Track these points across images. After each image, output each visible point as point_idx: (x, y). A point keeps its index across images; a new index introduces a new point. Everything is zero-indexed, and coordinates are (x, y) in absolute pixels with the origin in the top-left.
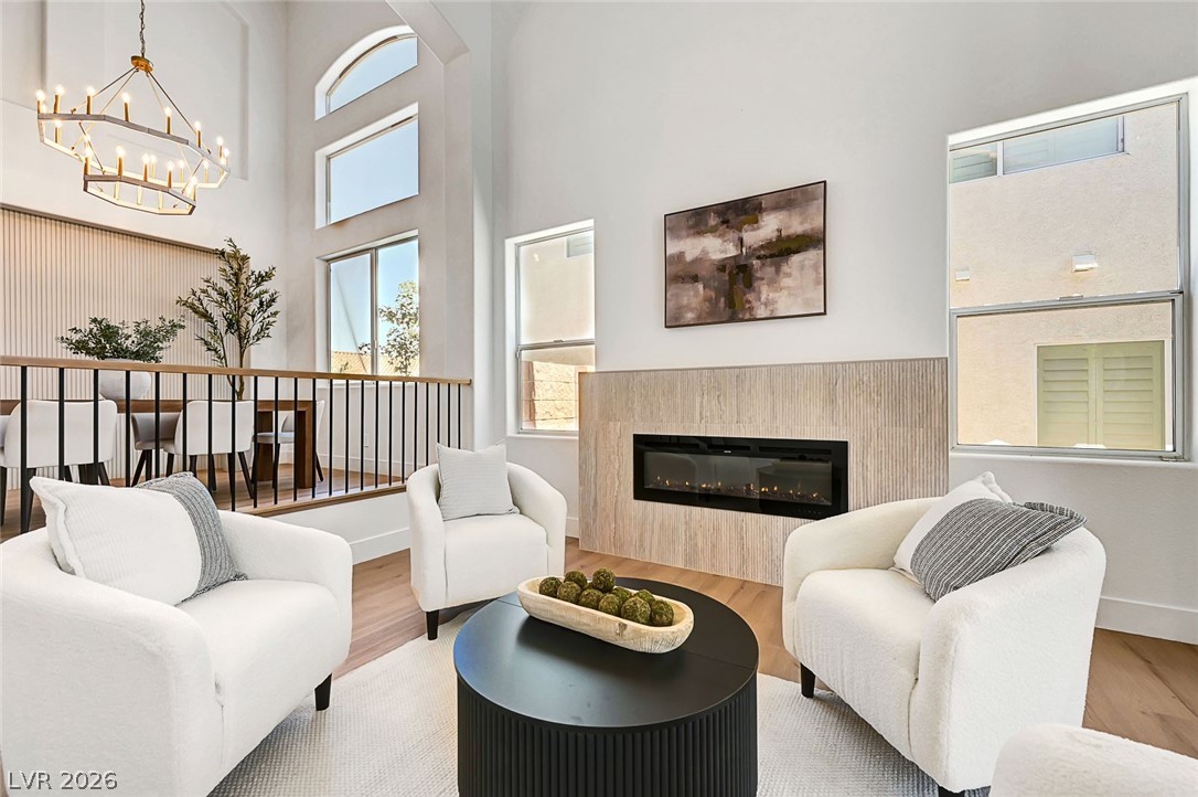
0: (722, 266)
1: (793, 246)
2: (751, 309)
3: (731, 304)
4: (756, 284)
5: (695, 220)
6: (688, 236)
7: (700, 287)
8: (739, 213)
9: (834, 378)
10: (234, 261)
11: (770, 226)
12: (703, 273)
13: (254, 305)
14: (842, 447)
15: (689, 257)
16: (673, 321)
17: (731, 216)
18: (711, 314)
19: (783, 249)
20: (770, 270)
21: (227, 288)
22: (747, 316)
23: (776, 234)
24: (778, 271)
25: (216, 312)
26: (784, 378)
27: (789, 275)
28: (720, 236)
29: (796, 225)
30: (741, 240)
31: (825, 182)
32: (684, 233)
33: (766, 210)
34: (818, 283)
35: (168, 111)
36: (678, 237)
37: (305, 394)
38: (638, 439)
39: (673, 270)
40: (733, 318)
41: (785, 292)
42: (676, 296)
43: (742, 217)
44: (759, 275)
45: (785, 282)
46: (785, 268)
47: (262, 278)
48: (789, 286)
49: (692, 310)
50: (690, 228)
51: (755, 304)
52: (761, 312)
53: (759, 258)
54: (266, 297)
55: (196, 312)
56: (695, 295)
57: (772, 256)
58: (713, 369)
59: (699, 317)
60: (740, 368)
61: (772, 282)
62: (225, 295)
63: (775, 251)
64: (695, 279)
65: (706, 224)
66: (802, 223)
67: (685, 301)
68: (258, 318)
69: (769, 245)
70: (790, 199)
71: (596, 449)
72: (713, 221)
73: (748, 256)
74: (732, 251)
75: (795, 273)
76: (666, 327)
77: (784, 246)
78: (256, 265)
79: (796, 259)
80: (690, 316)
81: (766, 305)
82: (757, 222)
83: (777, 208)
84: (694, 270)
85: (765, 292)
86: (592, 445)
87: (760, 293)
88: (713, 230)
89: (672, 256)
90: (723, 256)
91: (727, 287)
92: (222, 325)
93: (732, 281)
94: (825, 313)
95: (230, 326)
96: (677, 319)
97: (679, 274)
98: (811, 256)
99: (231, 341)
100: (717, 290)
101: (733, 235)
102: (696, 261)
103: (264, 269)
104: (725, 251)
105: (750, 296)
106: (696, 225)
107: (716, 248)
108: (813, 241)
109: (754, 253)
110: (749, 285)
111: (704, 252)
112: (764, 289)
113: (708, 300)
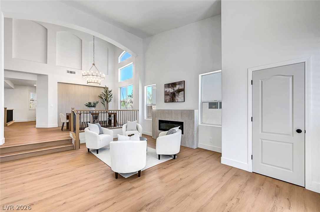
0: (172, 93)
3: (173, 99)
4: (176, 96)
8: (173, 85)
9: (182, 112)
10: (106, 89)
11: (177, 87)
13: (109, 96)
14: (183, 123)
15: (167, 91)
16: (166, 102)
18: (170, 101)
19: (179, 91)
21: (105, 93)
24: (178, 94)
25: (103, 98)
26: (177, 112)
28: (171, 88)
29: (181, 87)
31: (184, 81)
32: (167, 87)
34: (183, 97)
35: (97, 72)
36: (166, 88)
37: (115, 112)
38: (159, 121)
39: (166, 93)
40: (173, 102)
44: (176, 95)
45: (179, 96)
46: (179, 94)
47: (110, 92)
48: (179, 98)
50: (168, 87)
52: (176, 101)
54: (111, 95)
55: (101, 97)
56: (168, 98)
58: (168, 110)
60: (172, 110)
61: (178, 96)
62: (104, 95)
64: (168, 95)
67: (167, 98)
68: (110, 98)
69: (177, 90)
70: (180, 83)
72: (171, 86)
74: (173, 91)
75: (180, 95)
78: (109, 90)
79: (181, 93)
80: (168, 101)
83: (178, 84)
86: (154, 122)
88: (170, 87)
89: (165, 91)
92: (104, 100)
93: (173, 96)
94: (184, 101)
95: (105, 100)
97: (166, 94)
98: (183, 92)
99: (106, 102)
101: (173, 88)
102: (169, 92)
103: (110, 90)
104: (172, 91)
105: (175, 98)
106: (168, 86)
107: (171, 90)
108: (183, 90)
109: (175, 91)
110: (175, 97)
111: (169, 91)
112: (177, 97)
113: (170, 98)
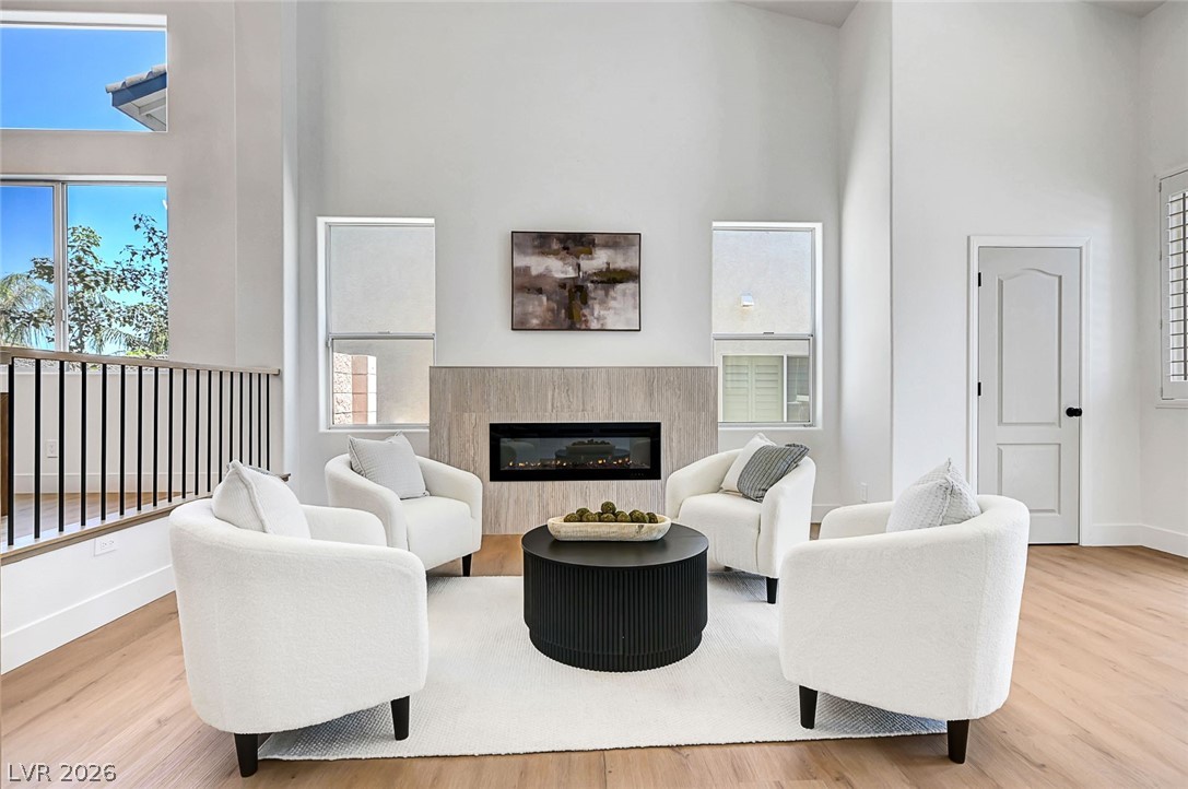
0: (563, 285)
1: (618, 278)
2: (586, 321)
3: (570, 315)
4: (590, 302)
5: (542, 242)
6: (533, 254)
7: (545, 299)
8: (576, 243)
9: (654, 378)
11: (600, 259)
12: (546, 287)
14: (657, 426)
15: (534, 272)
16: (519, 325)
17: (570, 244)
18: (554, 322)
19: (612, 278)
20: (601, 293)
22: (584, 327)
23: (605, 266)
24: (607, 295)
26: (620, 377)
27: (615, 299)
28: (561, 259)
29: (621, 262)
30: (579, 266)
31: (640, 234)
32: (530, 251)
33: (598, 245)
34: (635, 308)
36: (524, 253)
38: (495, 428)
39: (519, 281)
40: (572, 327)
41: (612, 311)
42: (522, 304)
43: (581, 248)
44: (592, 295)
45: (612, 303)
46: (612, 293)
48: (613, 308)
49: (536, 317)
50: (535, 247)
51: (589, 318)
52: (594, 325)
53: (592, 282)
56: (538, 306)
57: (602, 282)
58: (563, 368)
59: (543, 324)
60: (585, 368)
61: (603, 303)
63: (605, 279)
64: (540, 291)
65: (550, 247)
66: (624, 261)
67: (530, 309)
69: (600, 273)
70: (618, 241)
71: (449, 440)
72: (555, 246)
73: (584, 280)
74: (571, 273)
75: (619, 298)
76: (513, 329)
77: (612, 276)
79: (620, 287)
80: (535, 322)
81: (598, 319)
82: (591, 253)
83: (606, 246)
84: (539, 284)
85: (597, 310)
86: (445, 435)
87: (593, 309)
88: (555, 253)
89: (519, 269)
90: (563, 276)
91: (567, 301)
93: (571, 297)
94: (640, 330)
96: (522, 323)
97: (524, 285)
98: (630, 287)
100: (558, 303)
101: (571, 260)
102: (540, 276)
104: (565, 272)
105: (586, 312)
106: (541, 246)
107: (558, 268)
108: (632, 276)
109: (588, 277)
110: (585, 302)
111: (547, 270)
112: (597, 307)
113: (551, 310)
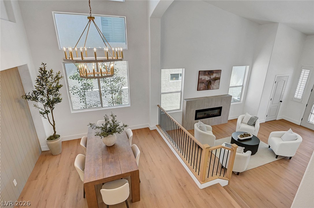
0: (207, 81)
1: (217, 79)
2: (210, 88)
3: (208, 87)
4: (211, 84)
6: (203, 75)
7: (204, 84)
8: (210, 72)
9: (222, 99)
11: (214, 76)
12: (204, 82)
15: (203, 79)
16: (198, 89)
18: (205, 89)
20: (213, 82)
28: (208, 76)
29: (217, 76)
31: (221, 70)
32: (202, 75)
34: (218, 85)
40: (208, 89)
42: (200, 85)
43: (211, 74)
45: (215, 84)
46: (215, 82)
48: (215, 86)
49: (202, 88)
50: (203, 74)
52: (212, 88)
53: (212, 80)
56: (202, 86)
57: (214, 80)
61: (213, 84)
64: (203, 83)
69: (214, 78)
70: (217, 72)
72: (207, 73)
73: (211, 80)
74: (209, 79)
75: (216, 83)
79: (217, 81)
80: (202, 89)
82: (213, 74)
83: (215, 73)
85: (212, 86)
88: (207, 75)
93: (208, 84)
94: (219, 89)
96: (200, 89)
97: (200, 82)
98: (218, 81)
100: (206, 85)
101: (209, 76)
102: (204, 80)
105: (210, 86)
106: (204, 74)
107: (207, 78)
108: (219, 79)
110: (210, 84)
111: (205, 78)
112: (212, 85)
113: (205, 86)
